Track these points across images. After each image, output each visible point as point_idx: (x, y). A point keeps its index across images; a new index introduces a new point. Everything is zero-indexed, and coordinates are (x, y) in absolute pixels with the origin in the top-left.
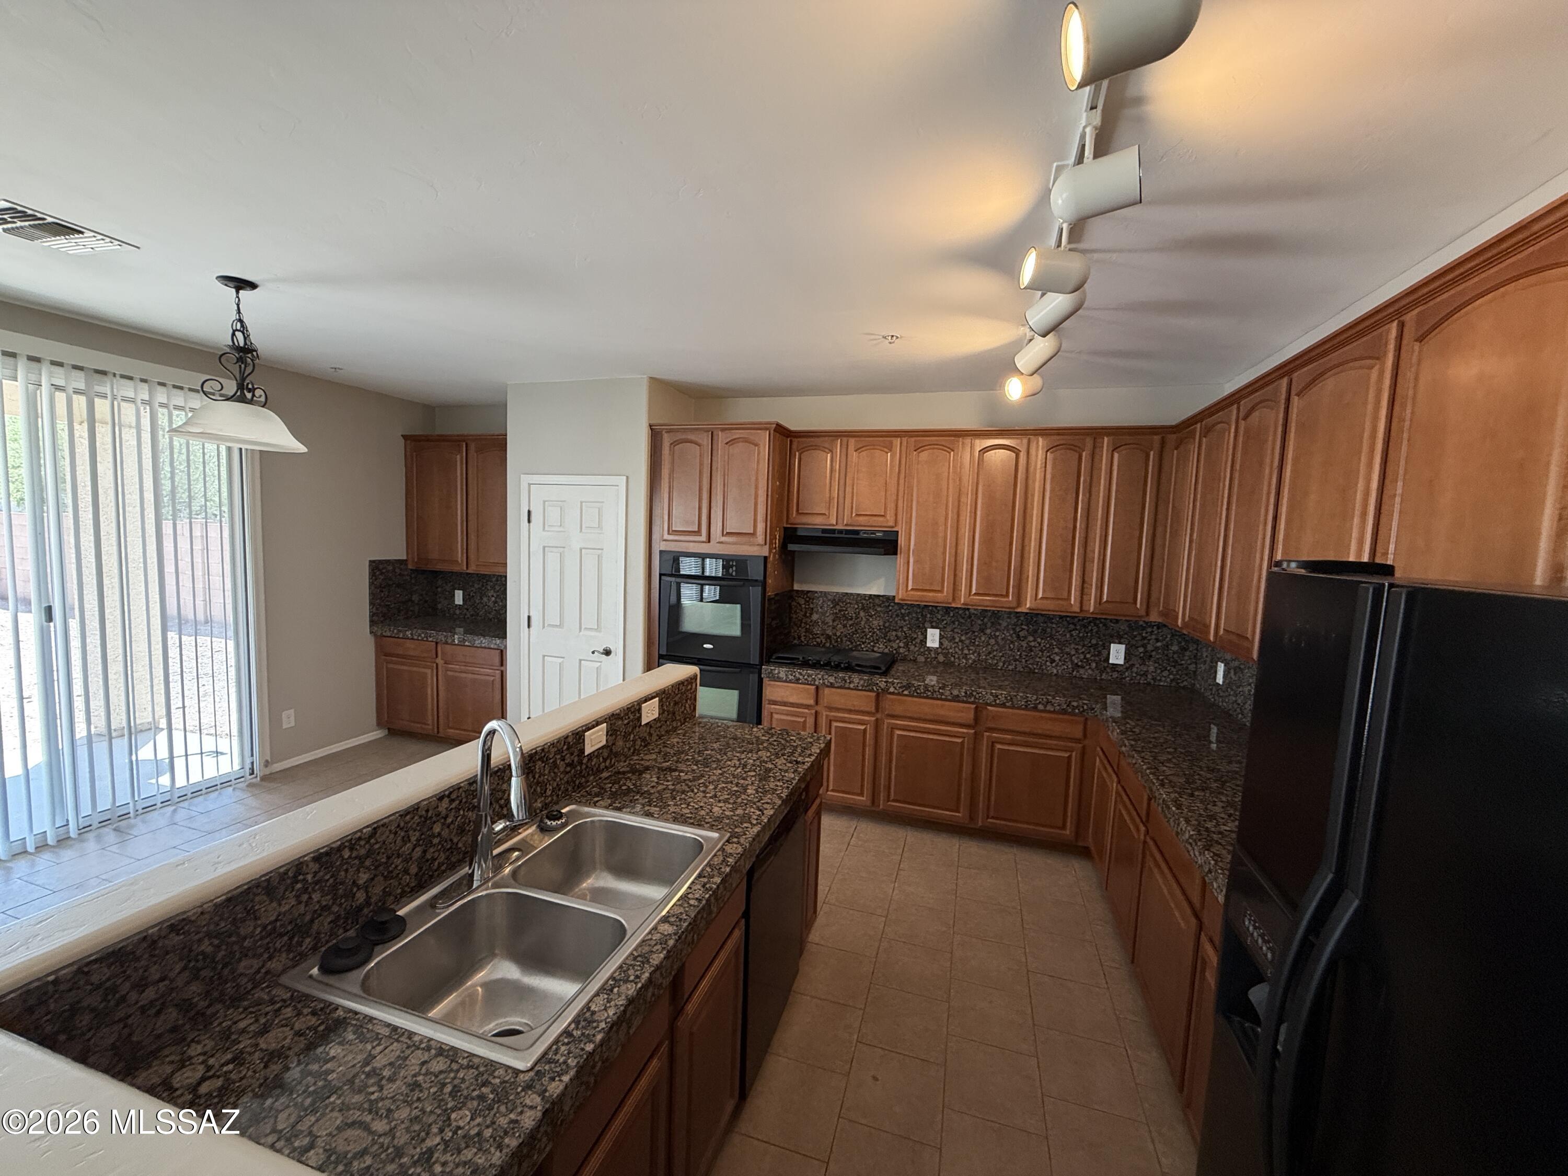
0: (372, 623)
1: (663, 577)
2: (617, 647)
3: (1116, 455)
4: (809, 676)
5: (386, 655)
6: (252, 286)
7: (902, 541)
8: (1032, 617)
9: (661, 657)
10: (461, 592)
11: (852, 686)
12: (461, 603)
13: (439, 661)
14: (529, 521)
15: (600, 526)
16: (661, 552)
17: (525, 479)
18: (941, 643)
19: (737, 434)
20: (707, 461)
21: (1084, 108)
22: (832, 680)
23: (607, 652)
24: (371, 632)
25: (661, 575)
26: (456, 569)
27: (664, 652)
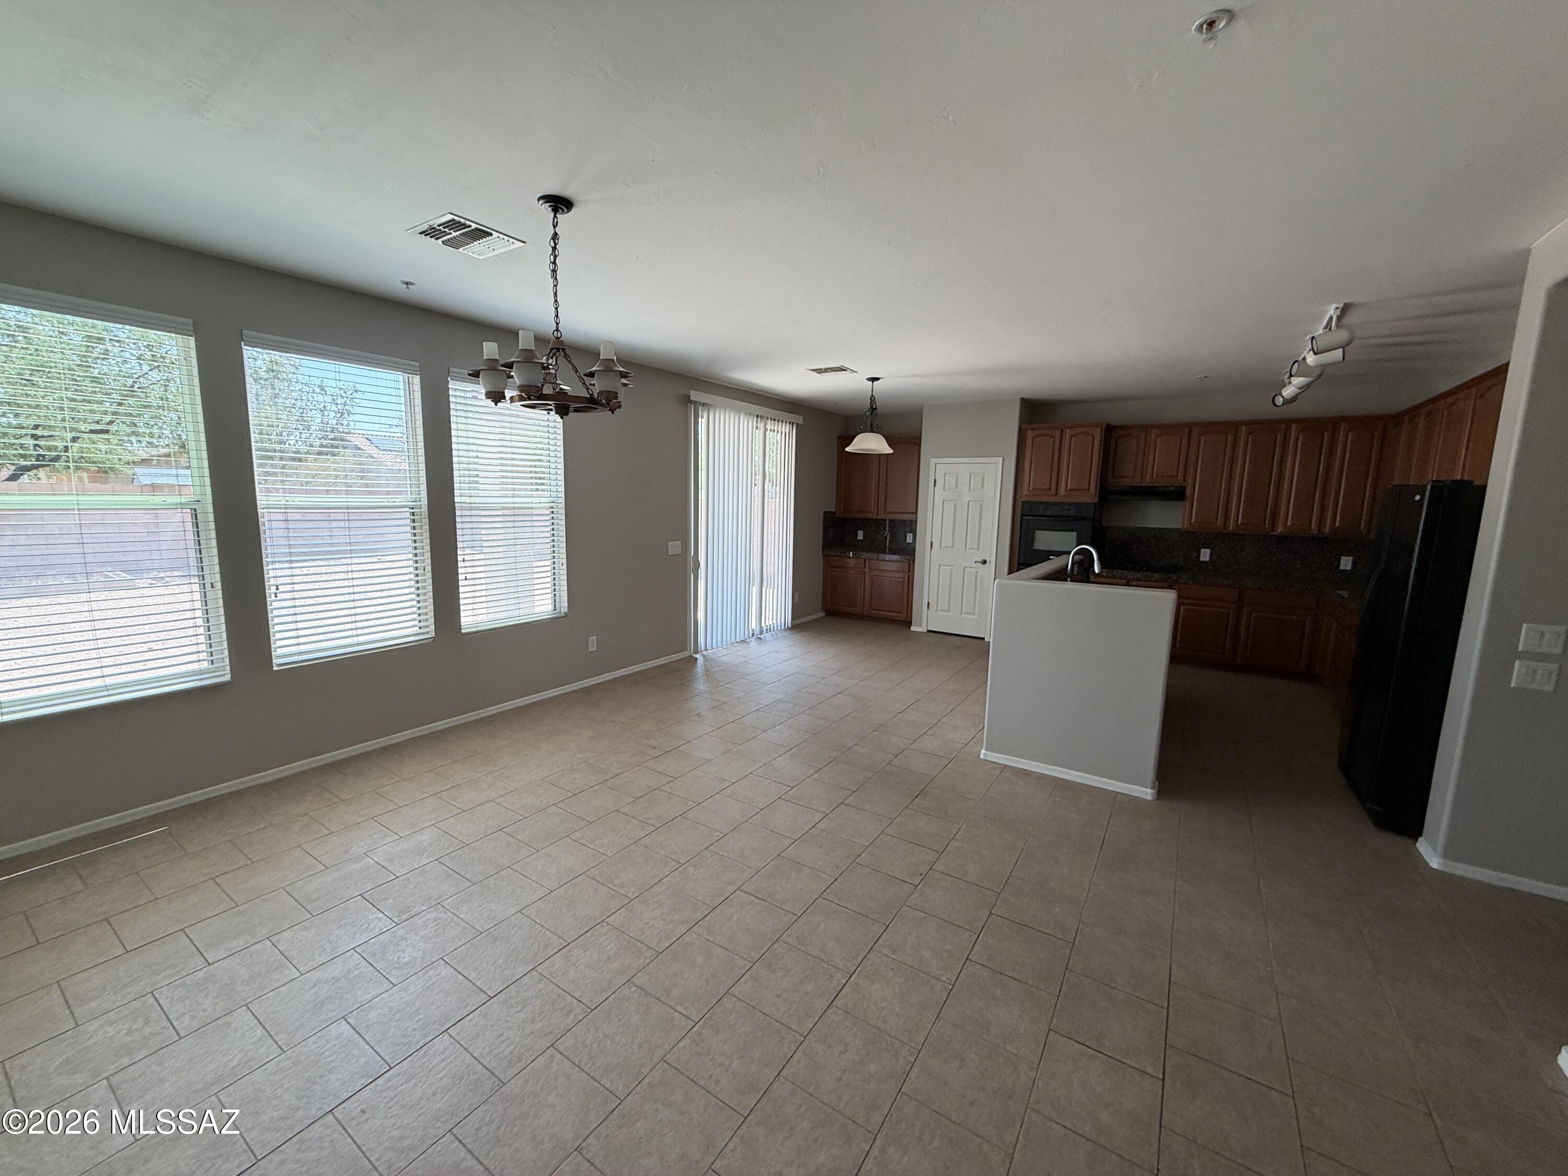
0: (823, 549)
1: (1024, 517)
2: (992, 559)
3: (1350, 434)
4: (1123, 574)
5: (831, 567)
6: (877, 379)
7: (1188, 492)
8: (1281, 538)
9: (1019, 564)
10: (862, 532)
11: (1153, 579)
12: (862, 538)
13: (867, 570)
14: (935, 485)
15: (982, 487)
16: (1023, 502)
17: (933, 461)
18: (1211, 558)
19: (1081, 430)
20: (1057, 447)
21: (1323, 327)
22: (1139, 576)
23: (984, 562)
24: (823, 554)
25: (1022, 515)
26: (870, 516)
27: (1022, 561)
